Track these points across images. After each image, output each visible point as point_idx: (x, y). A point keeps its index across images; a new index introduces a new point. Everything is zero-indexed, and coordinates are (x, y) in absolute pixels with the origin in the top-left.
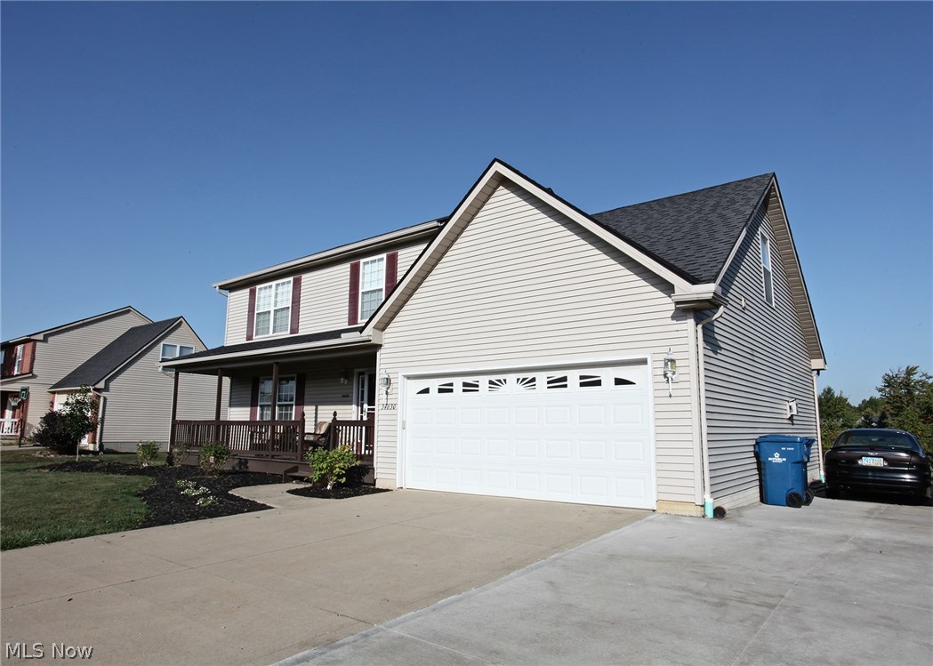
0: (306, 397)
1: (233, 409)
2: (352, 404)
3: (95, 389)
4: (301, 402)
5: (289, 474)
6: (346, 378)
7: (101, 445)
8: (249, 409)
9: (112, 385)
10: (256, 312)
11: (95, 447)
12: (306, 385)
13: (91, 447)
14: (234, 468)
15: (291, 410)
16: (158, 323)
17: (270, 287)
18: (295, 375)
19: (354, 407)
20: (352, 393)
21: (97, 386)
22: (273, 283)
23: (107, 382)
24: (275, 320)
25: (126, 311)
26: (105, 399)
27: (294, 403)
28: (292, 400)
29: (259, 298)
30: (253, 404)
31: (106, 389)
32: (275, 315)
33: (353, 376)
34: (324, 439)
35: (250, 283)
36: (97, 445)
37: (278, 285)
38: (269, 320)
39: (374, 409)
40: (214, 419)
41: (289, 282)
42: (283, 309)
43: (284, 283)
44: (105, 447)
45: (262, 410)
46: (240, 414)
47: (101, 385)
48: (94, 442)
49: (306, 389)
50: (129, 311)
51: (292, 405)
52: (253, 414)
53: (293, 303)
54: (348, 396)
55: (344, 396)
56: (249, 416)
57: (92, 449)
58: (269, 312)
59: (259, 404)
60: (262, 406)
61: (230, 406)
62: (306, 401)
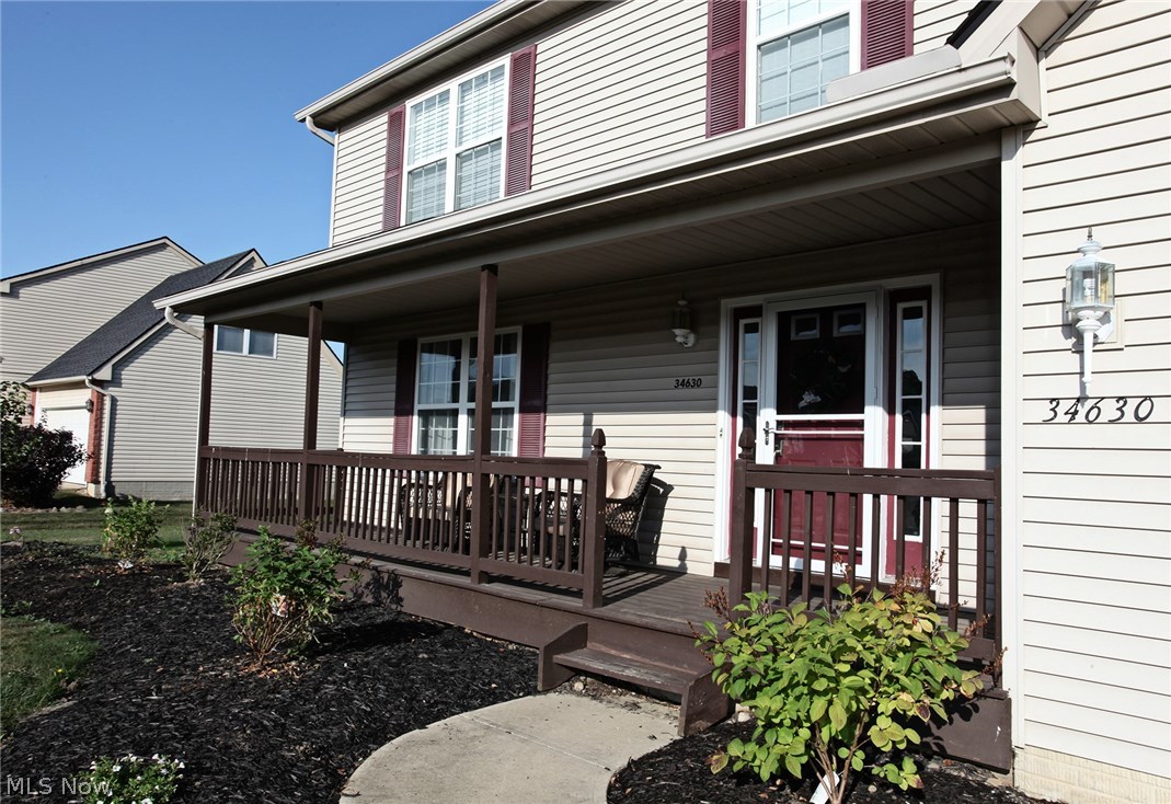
0: (552, 388)
1: (349, 421)
2: (714, 409)
3: (94, 382)
4: (536, 402)
5: (560, 658)
6: (693, 327)
7: (110, 488)
8: (391, 421)
9: (126, 374)
10: (406, 169)
11: (97, 492)
12: (553, 356)
13: (91, 491)
14: (358, 596)
15: (509, 423)
16: (212, 264)
17: (445, 96)
18: (518, 330)
19: (722, 417)
20: (716, 374)
21: (98, 376)
22: (452, 85)
23: (117, 369)
24: (459, 181)
25: (159, 246)
26: (114, 401)
27: (515, 404)
28: (506, 397)
29: (415, 133)
30: (403, 408)
31: (116, 381)
32: (459, 168)
33: (717, 323)
34: (630, 515)
35: (389, 97)
36: (102, 487)
37: (464, 87)
38: (442, 186)
39: (860, 425)
40: (300, 446)
41: (499, 72)
42: (479, 151)
43: (482, 79)
44: (118, 491)
45: (426, 424)
46: (369, 434)
47: (105, 374)
48: (96, 481)
49: (552, 367)
50: (164, 246)
51: (510, 411)
52: (401, 435)
53: (511, 124)
54: (698, 384)
55: (685, 384)
56: (391, 439)
57: (92, 495)
58: (442, 165)
59: (417, 407)
60: (426, 415)
61: (345, 413)
62: (551, 398)
